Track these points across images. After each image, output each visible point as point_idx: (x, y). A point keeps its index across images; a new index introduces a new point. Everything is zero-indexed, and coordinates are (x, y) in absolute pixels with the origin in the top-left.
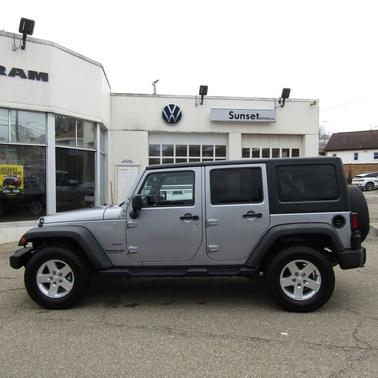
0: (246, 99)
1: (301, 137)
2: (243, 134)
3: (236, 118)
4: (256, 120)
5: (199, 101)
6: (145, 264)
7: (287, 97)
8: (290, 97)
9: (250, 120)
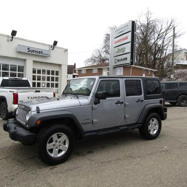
0: (36, 43)
1: (60, 65)
2: (33, 61)
3: (31, 52)
4: (41, 54)
5: (10, 39)
6: (100, 128)
7: (56, 45)
8: (57, 45)
9: (38, 54)
